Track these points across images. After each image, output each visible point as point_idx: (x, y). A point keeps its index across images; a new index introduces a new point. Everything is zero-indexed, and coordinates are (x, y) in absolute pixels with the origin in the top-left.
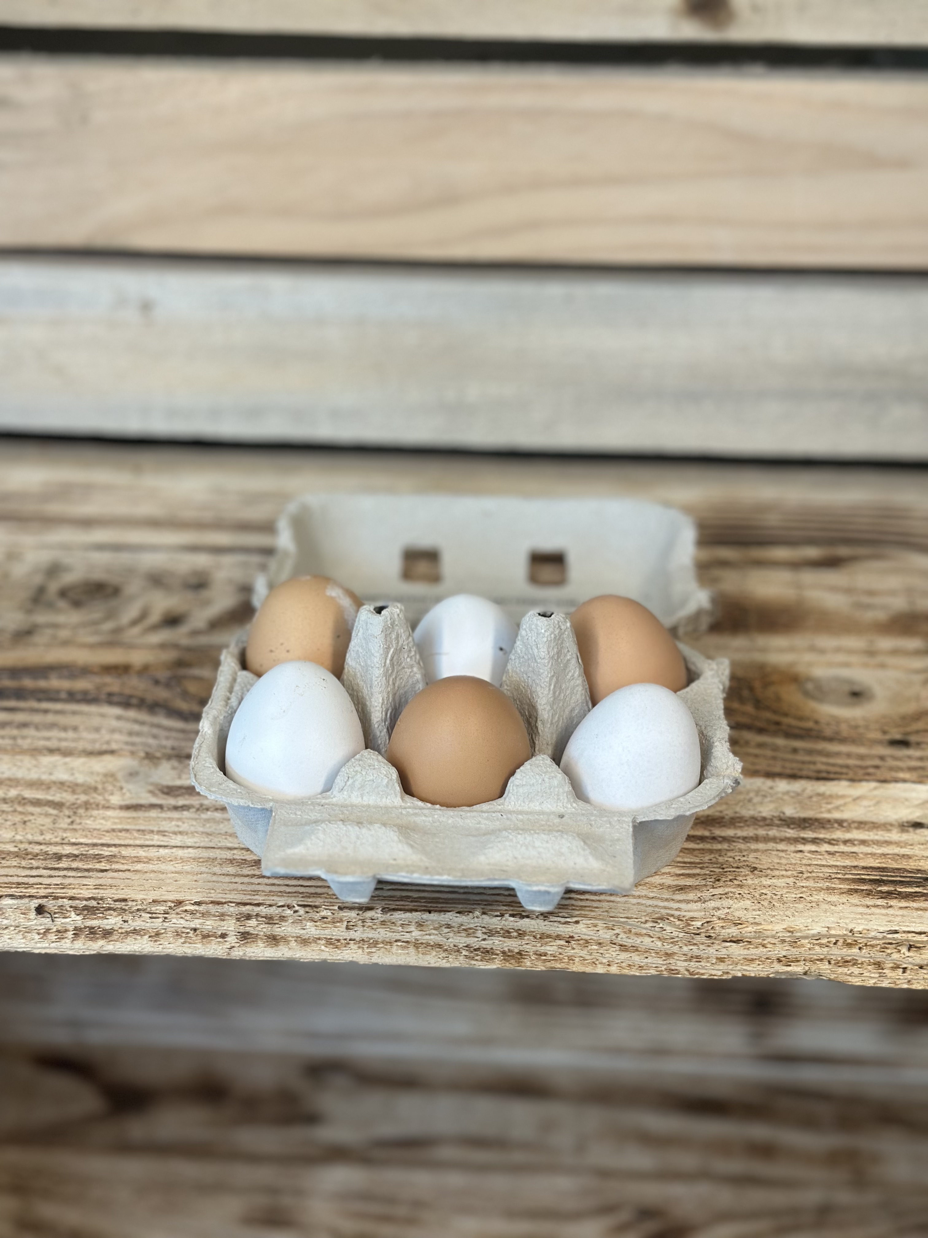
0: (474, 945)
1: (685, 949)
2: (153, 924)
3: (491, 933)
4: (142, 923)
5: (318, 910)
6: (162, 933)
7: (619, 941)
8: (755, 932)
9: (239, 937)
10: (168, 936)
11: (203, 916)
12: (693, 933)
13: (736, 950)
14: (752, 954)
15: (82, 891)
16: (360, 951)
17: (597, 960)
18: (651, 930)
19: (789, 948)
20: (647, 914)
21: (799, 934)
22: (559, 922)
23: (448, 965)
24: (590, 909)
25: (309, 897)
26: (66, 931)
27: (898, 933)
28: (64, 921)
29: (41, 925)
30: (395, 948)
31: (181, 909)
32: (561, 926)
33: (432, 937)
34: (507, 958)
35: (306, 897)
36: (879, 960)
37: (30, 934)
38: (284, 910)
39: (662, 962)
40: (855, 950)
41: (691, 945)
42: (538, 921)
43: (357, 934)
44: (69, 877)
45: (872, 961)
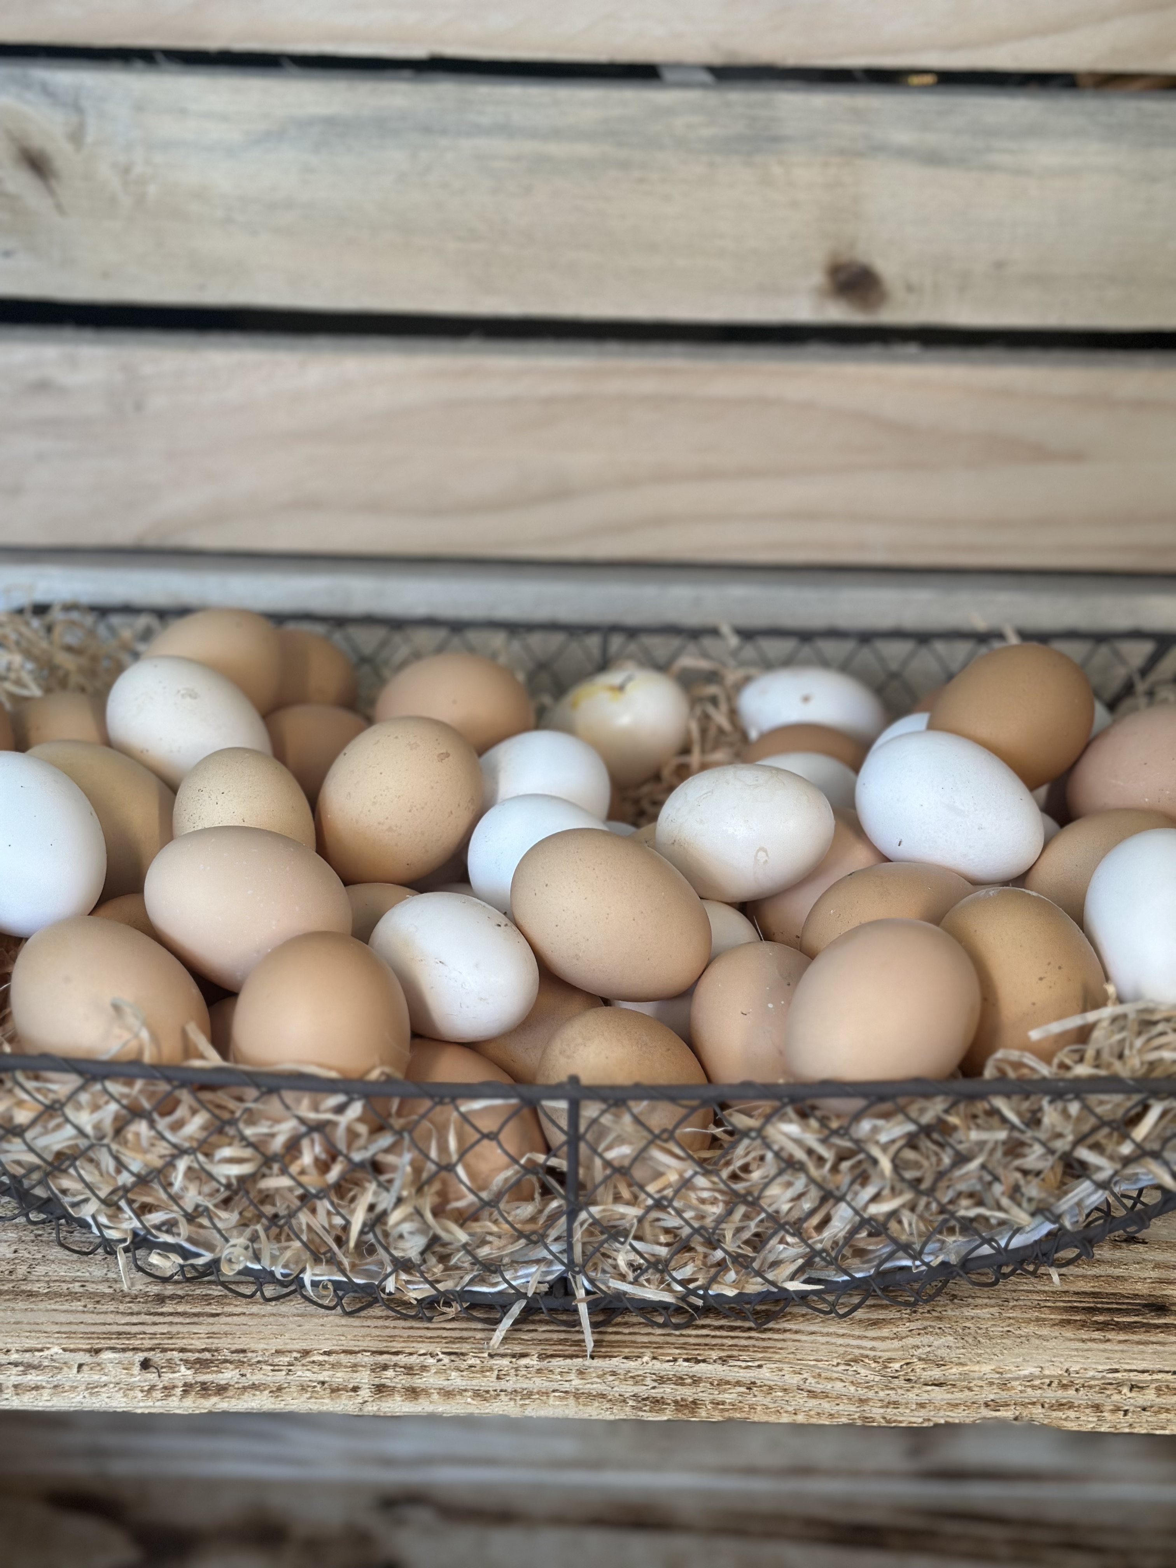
0: (641, 1394)
1: (882, 1394)
2: (275, 1378)
3: (661, 1380)
4: (262, 1376)
5: (465, 1358)
6: (285, 1388)
7: (806, 1386)
8: (960, 1374)
9: (373, 1390)
10: (291, 1390)
11: (333, 1368)
12: (890, 1377)
13: (938, 1394)
14: (956, 1399)
15: (193, 1342)
16: (512, 1403)
17: (782, 1408)
18: (842, 1374)
19: (999, 1391)
20: (839, 1356)
21: (1009, 1375)
22: (740, 1366)
23: (612, 1418)
24: (774, 1350)
25: (453, 1343)
26: (174, 1387)
27: (1118, 1372)
28: (171, 1376)
29: (145, 1381)
30: (552, 1399)
31: (308, 1359)
32: (741, 1371)
33: (595, 1386)
34: (679, 1407)
35: (451, 1342)
36: (1097, 1402)
37: (132, 1392)
38: (425, 1359)
39: (855, 1409)
40: (1071, 1392)
41: (888, 1389)
42: (716, 1366)
43: (510, 1384)
44: (177, 1323)
45: (1090, 1403)
